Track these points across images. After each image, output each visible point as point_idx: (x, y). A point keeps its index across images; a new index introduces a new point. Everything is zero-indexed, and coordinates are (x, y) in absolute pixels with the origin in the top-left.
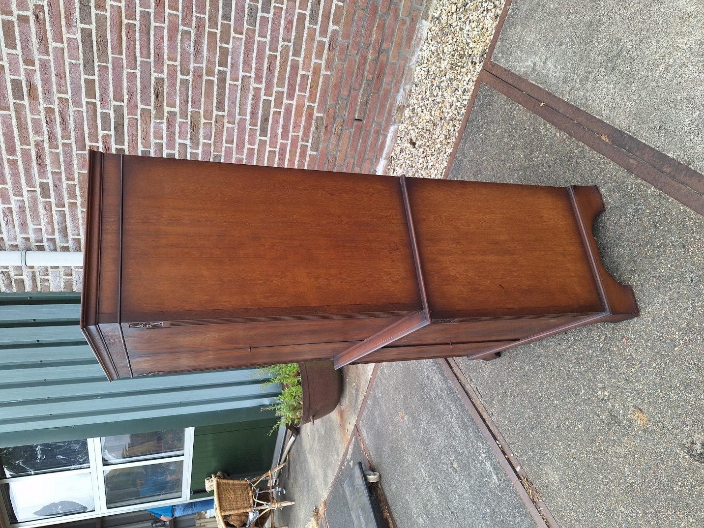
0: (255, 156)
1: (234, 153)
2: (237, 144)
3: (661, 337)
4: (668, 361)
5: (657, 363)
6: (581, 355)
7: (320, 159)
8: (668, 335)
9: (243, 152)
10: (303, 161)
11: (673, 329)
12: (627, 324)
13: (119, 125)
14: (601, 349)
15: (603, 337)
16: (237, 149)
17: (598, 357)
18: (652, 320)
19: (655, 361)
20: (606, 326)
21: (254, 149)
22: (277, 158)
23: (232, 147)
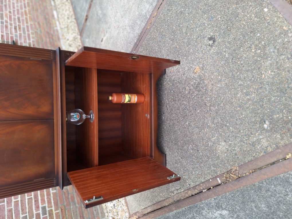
0: (20, 204)
1: (6, 207)
2: (7, 201)
4: (180, 51)
7: (59, 193)
9: (11, 205)
10: (50, 197)
16: (7, 204)
21: (18, 201)
22: (33, 201)
23: (4, 204)
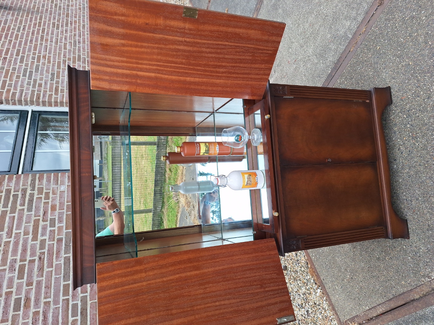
3: (403, 73)
4: (417, 68)
5: (418, 76)
6: (410, 134)
8: (403, 69)
11: (400, 66)
12: (394, 96)
13: (84, 309)
14: (407, 117)
15: (400, 114)
17: (412, 120)
18: (394, 79)
19: (417, 76)
20: (394, 111)
